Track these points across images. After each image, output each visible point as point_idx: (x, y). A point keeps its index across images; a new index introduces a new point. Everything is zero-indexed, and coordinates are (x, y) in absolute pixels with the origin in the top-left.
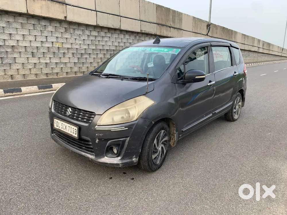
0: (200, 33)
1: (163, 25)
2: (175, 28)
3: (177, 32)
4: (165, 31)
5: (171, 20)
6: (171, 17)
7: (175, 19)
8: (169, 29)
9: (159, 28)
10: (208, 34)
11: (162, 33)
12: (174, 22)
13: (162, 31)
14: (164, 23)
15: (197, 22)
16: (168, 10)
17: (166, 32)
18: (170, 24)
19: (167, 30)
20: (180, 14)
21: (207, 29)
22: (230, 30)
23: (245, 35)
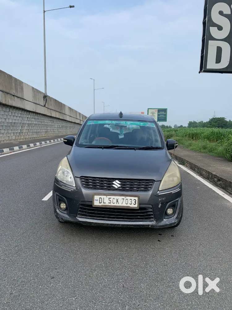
0: (39, 103)
1: (8, 93)
2: (18, 97)
3: (20, 101)
4: (9, 99)
5: (14, 88)
6: (14, 85)
7: (17, 87)
8: (13, 97)
9: (4, 96)
10: (45, 105)
11: (7, 101)
12: (16, 90)
13: (7, 100)
14: (8, 91)
15: (35, 93)
16: (10, 77)
17: (11, 100)
18: (13, 92)
19: (11, 99)
20: (21, 83)
21: (44, 100)
22: (60, 102)
23: (70, 108)
